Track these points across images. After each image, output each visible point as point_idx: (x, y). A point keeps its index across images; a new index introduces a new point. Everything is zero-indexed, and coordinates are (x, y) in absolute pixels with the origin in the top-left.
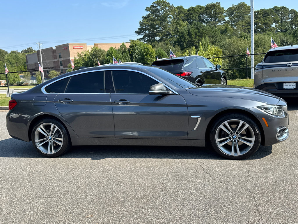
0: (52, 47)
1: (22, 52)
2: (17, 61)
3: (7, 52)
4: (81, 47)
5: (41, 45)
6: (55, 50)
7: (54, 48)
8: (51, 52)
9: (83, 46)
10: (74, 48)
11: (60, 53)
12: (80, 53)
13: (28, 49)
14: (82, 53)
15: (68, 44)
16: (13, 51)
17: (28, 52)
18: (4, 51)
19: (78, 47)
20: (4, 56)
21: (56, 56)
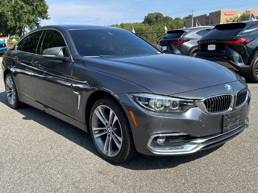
0: (206, 14)
1: (184, 19)
2: (177, 27)
3: (172, 19)
4: (233, 14)
5: (194, 12)
6: (209, 17)
7: (208, 15)
8: (205, 18)
9: (235, 13)
10: (225, 15)
11: (212, 19)
12: (229, 19)
13: (189, 16)
14: (231, 19)
15: (220, 11)
16: (177, 18)
17: (189, 19)
18: (170, 18)
19: (229, 13)
20: (168, 22)
21: (208, 22)
